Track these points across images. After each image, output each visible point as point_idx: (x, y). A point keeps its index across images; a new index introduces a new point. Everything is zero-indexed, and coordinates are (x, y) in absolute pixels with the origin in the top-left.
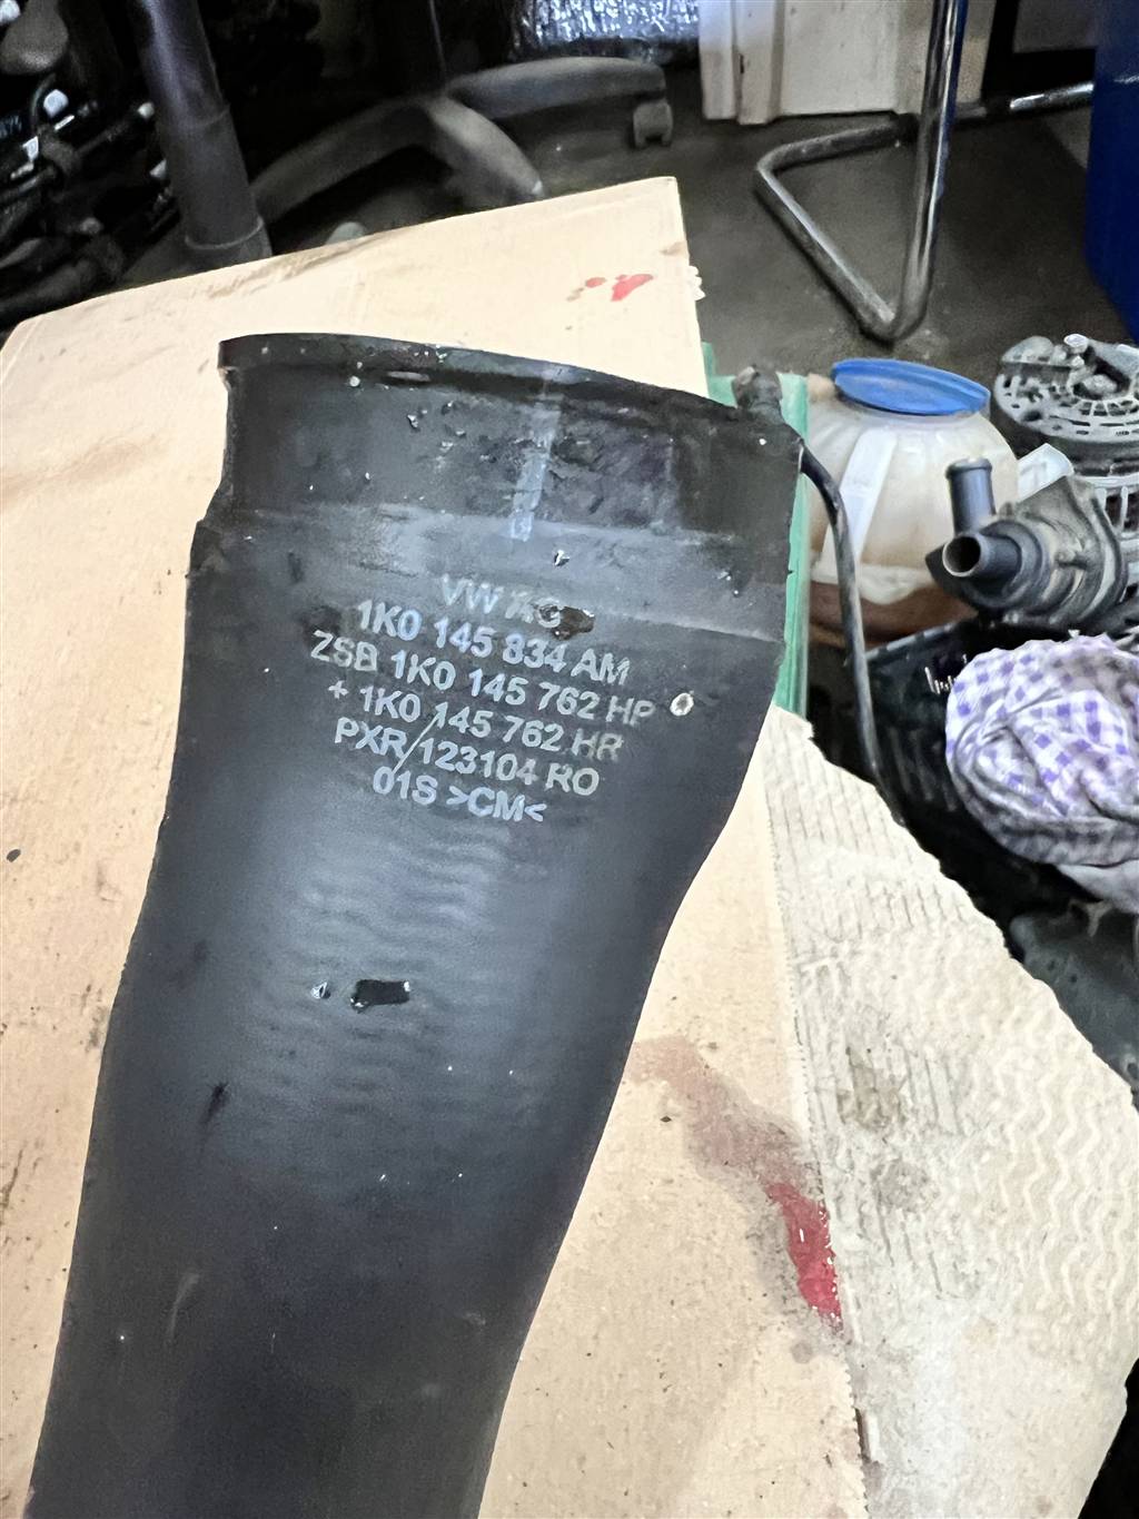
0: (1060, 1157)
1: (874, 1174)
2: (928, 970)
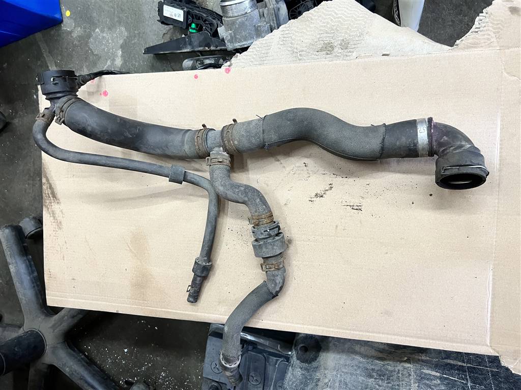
0: (338, 16)
1: (342, 49)
2: (300, 34)
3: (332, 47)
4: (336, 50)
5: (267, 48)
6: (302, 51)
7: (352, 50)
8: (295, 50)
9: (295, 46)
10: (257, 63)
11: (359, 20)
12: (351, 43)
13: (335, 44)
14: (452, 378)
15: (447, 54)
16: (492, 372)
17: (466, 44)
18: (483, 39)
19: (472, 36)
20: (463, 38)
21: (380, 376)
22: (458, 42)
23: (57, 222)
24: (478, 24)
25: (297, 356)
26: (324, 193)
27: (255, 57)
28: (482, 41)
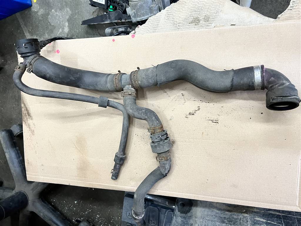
1: (205, 22)
2: (178, 13)
3: (199, 21)
4: (201, 22)
5: (158, 21)
6: (180, 23)
7: (211, 22)
8: (175, 23)
9: (175, 20)
10: (152, 31)
11: (216, 3)
12: (211, 18)
13: (201, 19)
14: (273, 223)
15: (272, 24)
16: (297, 218)
17: (285, 17)
18: (295, 14)
19: (289, 12)
20: (282, 13)
21: (229, 222)
22: (279, 16)
23: (31, 130)
24: (292, 4)
25: (178, 209)
26: (195, 113)
27: (150, 27)
28: (294, 16)
